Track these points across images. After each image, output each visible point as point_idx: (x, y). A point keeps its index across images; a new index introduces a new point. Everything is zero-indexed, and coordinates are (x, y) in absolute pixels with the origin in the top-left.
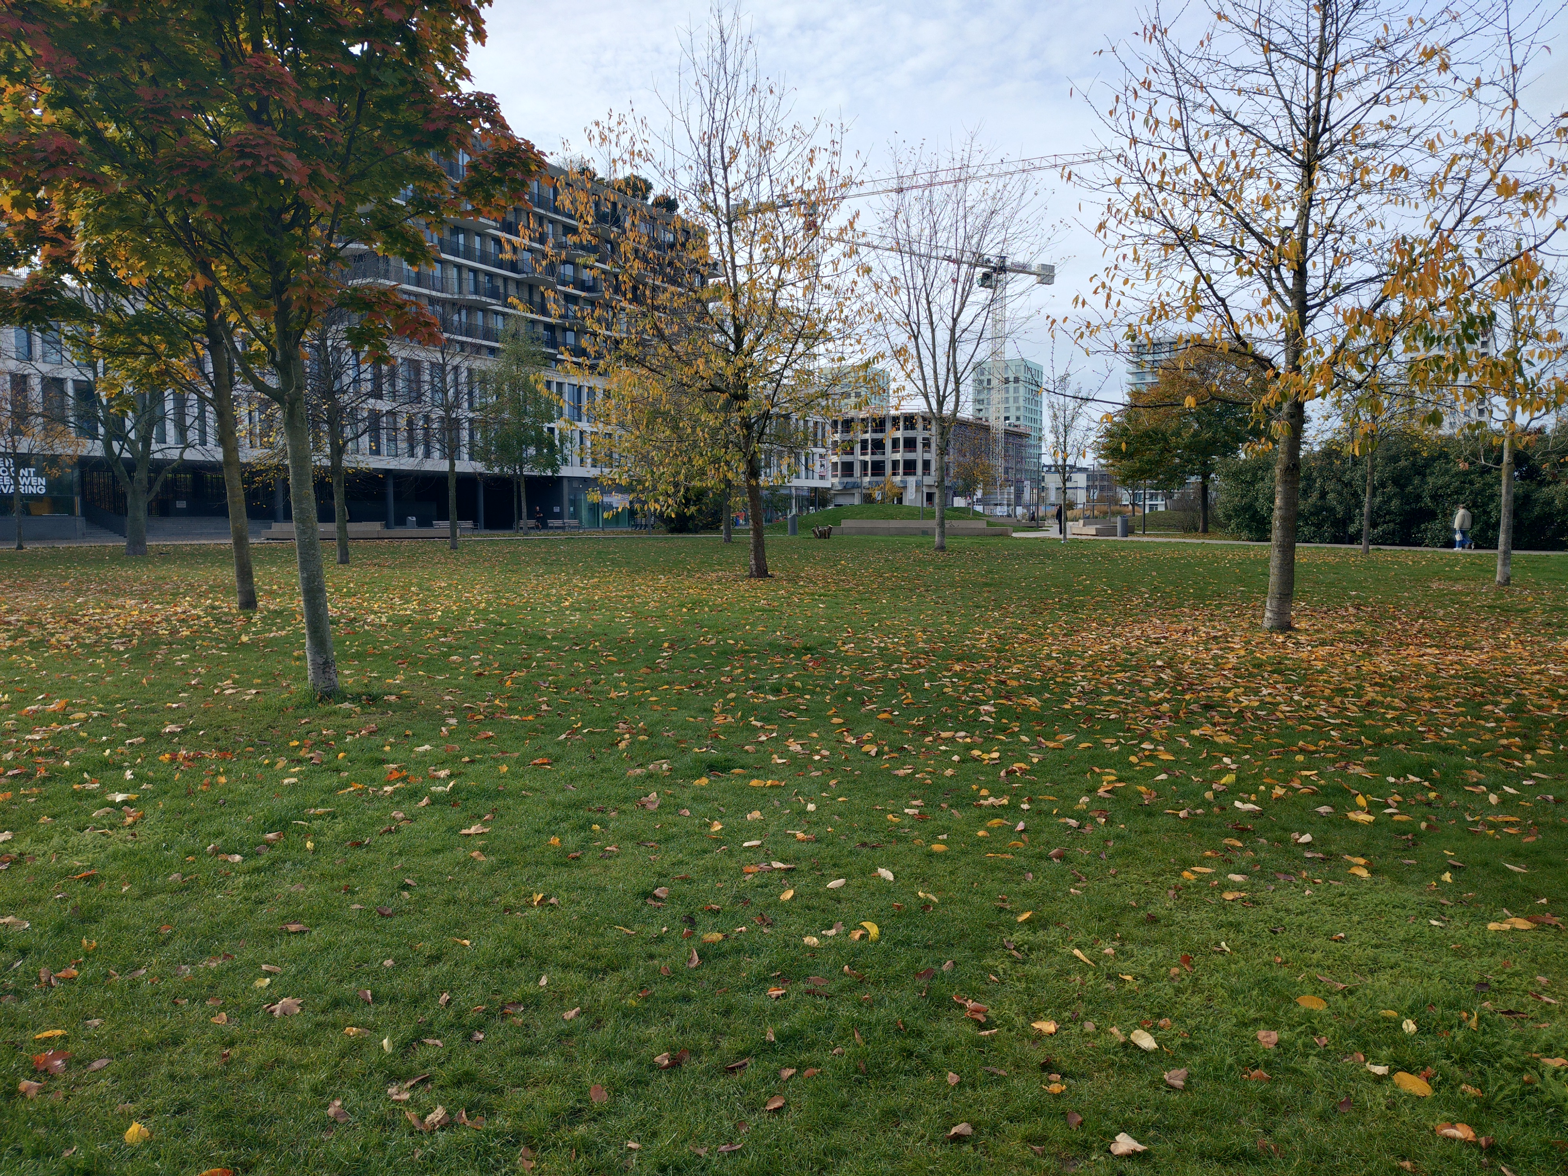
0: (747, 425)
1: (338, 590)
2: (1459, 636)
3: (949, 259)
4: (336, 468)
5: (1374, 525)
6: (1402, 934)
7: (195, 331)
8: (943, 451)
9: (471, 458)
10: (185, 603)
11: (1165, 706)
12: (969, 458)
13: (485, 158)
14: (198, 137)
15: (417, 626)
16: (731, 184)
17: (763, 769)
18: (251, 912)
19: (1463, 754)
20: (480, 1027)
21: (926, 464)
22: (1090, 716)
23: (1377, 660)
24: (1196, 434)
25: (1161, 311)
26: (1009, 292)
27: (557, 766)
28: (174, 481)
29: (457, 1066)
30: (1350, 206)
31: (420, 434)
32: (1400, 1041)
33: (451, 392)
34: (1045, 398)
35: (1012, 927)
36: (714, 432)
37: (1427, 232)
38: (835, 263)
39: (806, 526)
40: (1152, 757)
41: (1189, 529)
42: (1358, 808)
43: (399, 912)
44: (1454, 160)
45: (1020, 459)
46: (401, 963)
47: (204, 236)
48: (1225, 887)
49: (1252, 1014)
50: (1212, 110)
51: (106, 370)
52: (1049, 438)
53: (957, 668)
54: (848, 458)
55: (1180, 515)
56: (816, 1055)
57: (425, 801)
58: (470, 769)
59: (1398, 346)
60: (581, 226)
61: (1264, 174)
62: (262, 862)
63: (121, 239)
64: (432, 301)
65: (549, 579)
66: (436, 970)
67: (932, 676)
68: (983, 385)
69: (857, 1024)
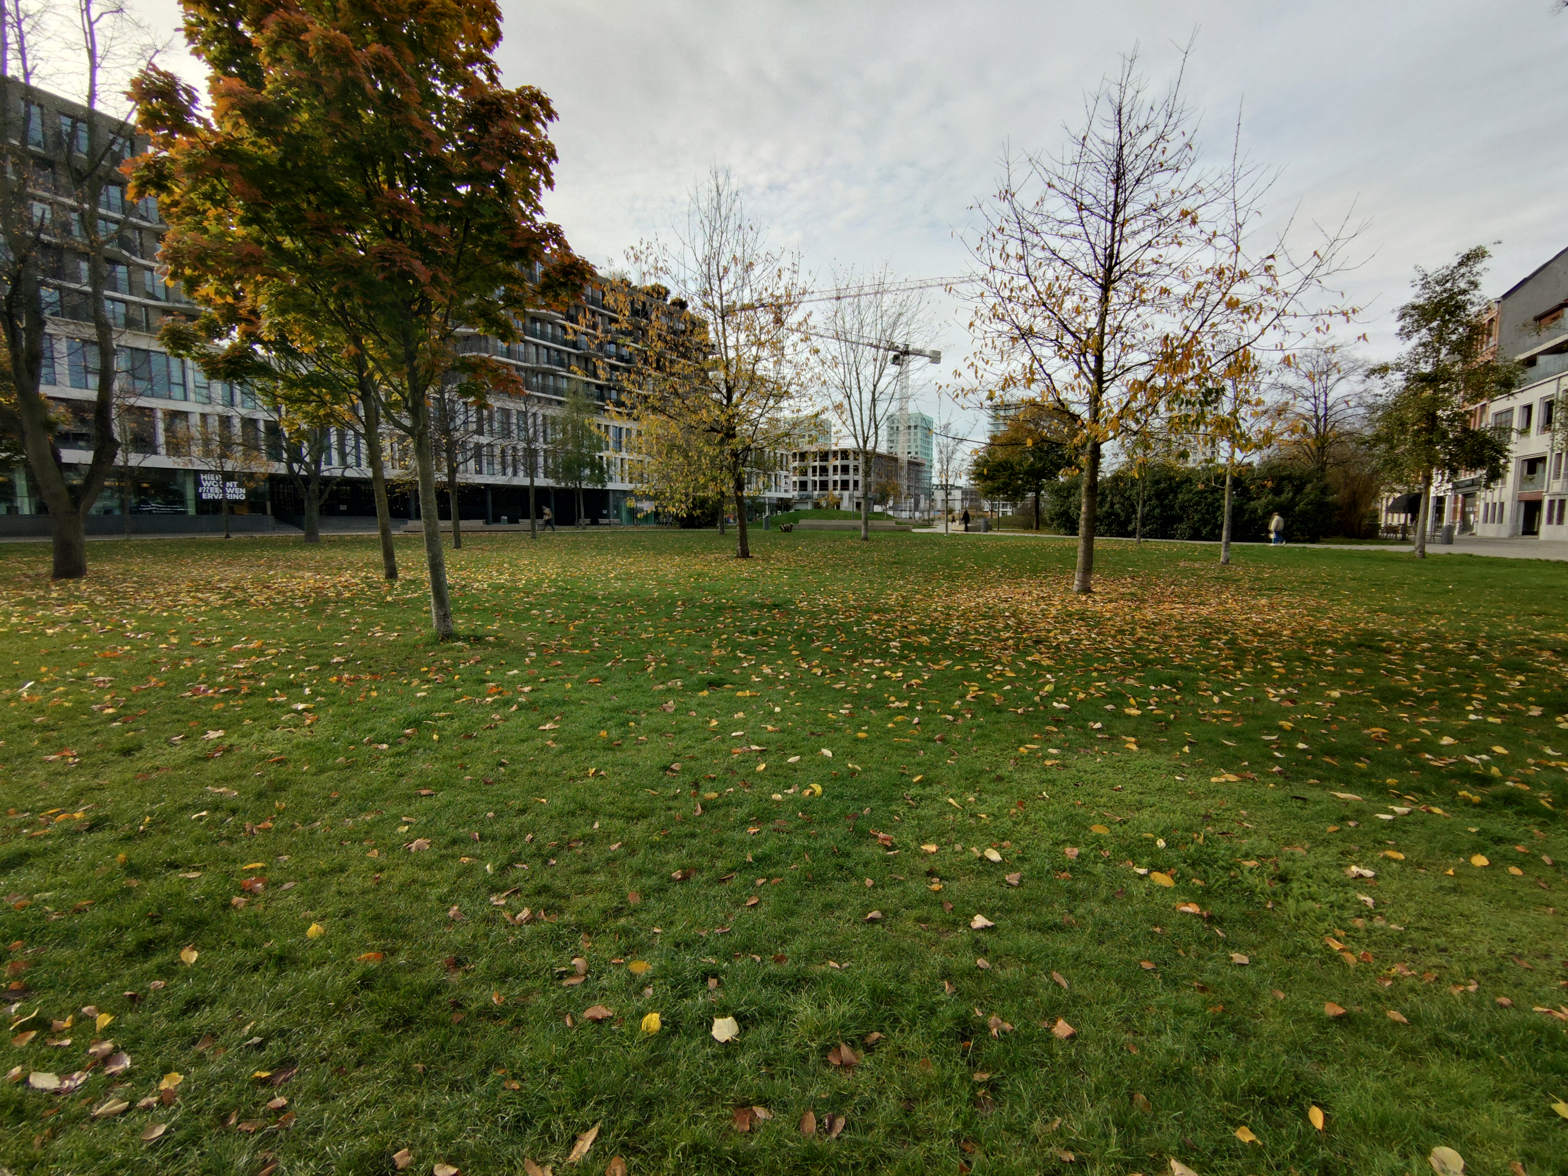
0: (735, 454)
1: (454, 566)
2: (1197, 596)
3: (871, 345)
4: (451, 482)
5: (1144, 525)
6: (1157, 786)
7: (351, 386)
8: (867, 474)
9: (546, 476)
10: (347, 575)
11: (1011, 642)
12: (884, 480)
13: (554, 268)
14: (350, 249)
15: (509, 591)
16: (724, 291)
17: (745, 684)
18: (395, 782)
19: (1197, 671)
20: (554, 856)
21: (856, 483)
22: (962, 648)
23: (1144, 611)
24: (1032, 465)
25: (1008, 382)
26: (911, 367)
27: (606, 684)
28: (338, 491)
29: (538, 881)
30: (1132, 315)
31: (509, 459)
32: (1154, 852)
33: (531, 431)
34: (935, 440)
35: (909, 785)
36: (713, 459)
37: (1181, 333)
38: (794, 345)
39: (776, 524)
40: (1001, 675)
41: (1027, 527)
42: (1130, 706)
43: (499, 781)
44: (1199, 286)
45: (918, 480)
46: (499, 815)
47: (356, 319)
48: (1046, 757)
49: (1062, 837)
50: (1043, 248)
51: (287, 412)
52: (937, 466)
53: (875, 617)
54: (803, 478)
55: (1021, 518)
56: (779, 869)
57: (515, 707)
58: (545, 686)
59: (1162, 407)
60: (620, 318)
61: (1077, 292)
62: (402, 748)
63: (296, 321)
64: (518, 368)
65: (599, 559)
66: (524, 818)
67: (858, 623)
68: (894, 430)
69: (806, 849)
